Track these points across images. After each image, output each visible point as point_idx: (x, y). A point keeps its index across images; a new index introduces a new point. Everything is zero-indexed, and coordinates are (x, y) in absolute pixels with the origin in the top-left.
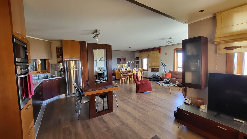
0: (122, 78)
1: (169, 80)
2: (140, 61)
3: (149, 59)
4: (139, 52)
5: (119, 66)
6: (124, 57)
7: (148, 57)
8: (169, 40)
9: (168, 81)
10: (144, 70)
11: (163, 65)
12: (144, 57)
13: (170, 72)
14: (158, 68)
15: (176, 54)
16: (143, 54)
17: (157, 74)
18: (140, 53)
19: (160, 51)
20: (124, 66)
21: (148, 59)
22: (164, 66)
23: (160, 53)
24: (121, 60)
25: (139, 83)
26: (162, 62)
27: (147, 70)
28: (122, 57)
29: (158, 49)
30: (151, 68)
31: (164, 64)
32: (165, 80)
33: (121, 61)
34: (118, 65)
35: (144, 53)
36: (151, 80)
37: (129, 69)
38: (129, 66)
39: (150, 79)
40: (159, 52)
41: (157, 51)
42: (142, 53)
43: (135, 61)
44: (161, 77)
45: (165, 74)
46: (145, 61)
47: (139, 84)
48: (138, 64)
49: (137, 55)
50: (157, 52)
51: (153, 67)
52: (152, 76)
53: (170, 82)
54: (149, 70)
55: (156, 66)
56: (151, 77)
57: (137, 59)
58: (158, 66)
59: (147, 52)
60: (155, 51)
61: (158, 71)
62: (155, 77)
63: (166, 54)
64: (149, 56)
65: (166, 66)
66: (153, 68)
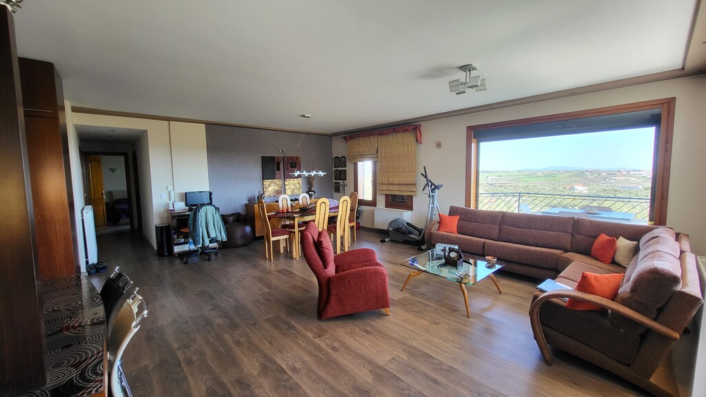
0: (273, 239)
1: (456, 251)
2: (349, 168)
3: (378, 164)
4: (345, 138)
5: (271, 187)
6: (291, 153)
7: (376, 156)
8: (462, 76)
9: (453, 255)
10: (362, 202)
11: (430, 184)
12: (363, 157)
13: (453, 211)
14: (412, 197)
15: (473, 145)
16: (361, 144)
17: (407, 216)
18: (349, 142)
19: (418, 133)
20: (292, 187)
21: (375, 163)
22: (433, 191)
23: (417, 141)
24: (278, 164)
25: (331, 270)
26: (426, 177)
27: (373, 203)
28: (282, 155)
29: (410, 127)
30: (387, 195)
31: (432, 184)
32: (439, 248)
33: (278, 169)
34: (267, 182)
35: (362, 141)
36: (386, 240)
37: (304, 199)
38: (312, 186)
39: (382, 235)
40: (413, 139)
41: (408, 134)
42: (355, 142)
43: (334, 169)
44: (420, 231)
45: (436, 218)
46: (365, 170)
47: (329, 280)
48: (341, 182)
49: (339, 149)
50: (408, 138)
51: (395, 191)
52: (391, 224)
53: (461, 257)
54: (381, 201)
55: (403, 188)
56: (385, 227)
57: (341, 162)
58: (410, 188)
59: (371, 138)
60: (399, 135)
61: (410, 208)
62: (401, 228)
63: (439, 145)
64: (379, 151)
65: (438, 188)
66: (394, 197)
